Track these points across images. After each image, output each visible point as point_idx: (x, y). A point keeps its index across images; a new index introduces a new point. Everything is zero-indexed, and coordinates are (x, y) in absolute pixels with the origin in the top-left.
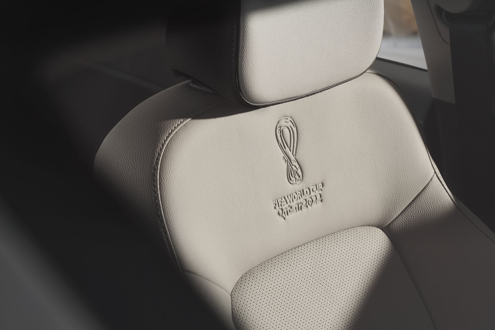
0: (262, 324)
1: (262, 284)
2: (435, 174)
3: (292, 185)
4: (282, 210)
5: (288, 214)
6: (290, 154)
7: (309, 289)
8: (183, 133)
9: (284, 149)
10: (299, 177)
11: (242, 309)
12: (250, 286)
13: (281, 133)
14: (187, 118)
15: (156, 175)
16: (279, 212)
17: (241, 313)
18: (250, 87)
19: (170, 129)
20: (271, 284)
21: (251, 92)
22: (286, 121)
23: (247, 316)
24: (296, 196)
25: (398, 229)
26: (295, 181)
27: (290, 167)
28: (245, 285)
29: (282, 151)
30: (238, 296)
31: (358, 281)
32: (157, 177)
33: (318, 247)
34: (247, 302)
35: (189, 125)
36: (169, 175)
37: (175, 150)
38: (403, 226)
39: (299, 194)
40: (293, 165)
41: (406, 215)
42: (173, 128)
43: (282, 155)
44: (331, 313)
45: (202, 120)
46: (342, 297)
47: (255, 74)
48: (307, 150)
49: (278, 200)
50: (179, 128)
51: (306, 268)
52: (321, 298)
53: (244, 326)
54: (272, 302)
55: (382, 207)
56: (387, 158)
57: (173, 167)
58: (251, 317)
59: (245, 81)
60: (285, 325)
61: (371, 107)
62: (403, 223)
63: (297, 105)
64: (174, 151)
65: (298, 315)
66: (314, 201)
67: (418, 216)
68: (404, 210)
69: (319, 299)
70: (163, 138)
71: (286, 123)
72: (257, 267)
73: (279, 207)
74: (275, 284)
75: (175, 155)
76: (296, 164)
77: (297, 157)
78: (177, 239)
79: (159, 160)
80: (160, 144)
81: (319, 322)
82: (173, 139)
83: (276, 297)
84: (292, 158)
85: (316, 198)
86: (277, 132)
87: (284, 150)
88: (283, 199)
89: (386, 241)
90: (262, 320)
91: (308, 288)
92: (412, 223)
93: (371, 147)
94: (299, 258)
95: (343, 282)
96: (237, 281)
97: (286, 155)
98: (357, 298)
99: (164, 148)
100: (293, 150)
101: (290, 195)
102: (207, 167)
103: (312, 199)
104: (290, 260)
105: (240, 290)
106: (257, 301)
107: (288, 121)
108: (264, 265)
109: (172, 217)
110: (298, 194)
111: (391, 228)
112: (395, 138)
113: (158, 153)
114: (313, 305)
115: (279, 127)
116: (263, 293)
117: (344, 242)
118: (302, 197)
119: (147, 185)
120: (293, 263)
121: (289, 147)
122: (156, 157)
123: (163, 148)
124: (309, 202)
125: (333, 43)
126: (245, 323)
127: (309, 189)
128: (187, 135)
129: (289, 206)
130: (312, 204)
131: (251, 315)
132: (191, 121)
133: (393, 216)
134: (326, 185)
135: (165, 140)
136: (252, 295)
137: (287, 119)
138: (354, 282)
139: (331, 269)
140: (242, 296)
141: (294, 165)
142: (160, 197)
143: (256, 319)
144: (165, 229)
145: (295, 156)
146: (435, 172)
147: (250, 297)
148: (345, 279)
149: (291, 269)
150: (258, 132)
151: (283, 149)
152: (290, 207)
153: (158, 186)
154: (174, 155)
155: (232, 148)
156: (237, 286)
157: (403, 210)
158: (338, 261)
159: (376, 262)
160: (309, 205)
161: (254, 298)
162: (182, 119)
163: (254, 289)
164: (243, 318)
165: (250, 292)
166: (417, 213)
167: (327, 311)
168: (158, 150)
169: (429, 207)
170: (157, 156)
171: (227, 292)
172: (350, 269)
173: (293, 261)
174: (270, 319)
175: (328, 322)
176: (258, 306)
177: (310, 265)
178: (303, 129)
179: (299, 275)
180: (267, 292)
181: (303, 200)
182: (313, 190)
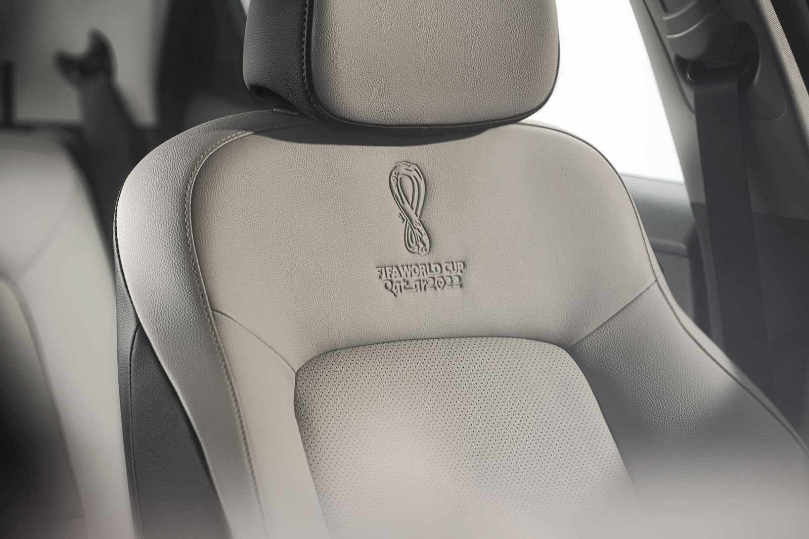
0: (340, 418)
1: (348, 370)
2: (656, 282)
3: (411, 254)
4: (392, 282)
5: (401, 291)
6: (412, 213)
7: (426, 394)
9: (401, 203)
10: (425, 245)
11: (310, 393)
12: (329, 368)
16: (386, 284)
17: (308, 397)
22: (407, 168)
23: (317, 402)
24: (417, 270)
25: (590, 351)
26: (416, 250)
27: (410, 229)
28: (320, 366)
29: (398, 204)
30: (307, 377)
33: (450, 347)
34: (321, 386)
38: (598, 347)
39: (422, 268)
40: (415, 228)
41: (603, 334)
43: (398, 210)
44: (458, 433)
46: (479, 417)
47: (336, 74)
48: (439, 213)
49: (386, 268)
51: (425, 367)
52: (443, 410)
53: (310, 414)
54: (360, 395)
55: (565, 317)
57: (214, 183)
58: (323, 406)
60: (378, 428)
62: (597, 344)
65: (401, 422)
66: (447, 283)
68: (601, 326)
69: (439, 410)
70: (206, 148)
71: (408, 171)
72: (345, 349)
73: (387, 277)
74: (369, 374)
76: (421, 228)
77: (424, 219)
79: (196, 172)
81: (436, 439)
83: (368, 391)
84: (414, 218)
85: (452, 281)
86: (392, 180)
87: (402, 205)
88: (395, 269)
90: (341, 413)
91: (424, 393)
94: (415, 353)
95: (485, 399)
96: (310, 359)
97: (405, 212)
99: (205, 159)
100: (417, 209)
101: (407, 267)
103: (444, 279)
104: (399, 352)
105: (311, 370)
106: (337, 388)
107: (410, 168)
108: (357, 348)
109: (205, 242)
110: (420, 269)
111: (579, 348)
114: (428, 415)
115: (395, 174)
116: (347, 381)
118: (427, 273)
120: (404, 356)
121: (410, 204)
124: (439, 284)
126: (312, 411)
127: (440, 265)
129: (404, 280)
130: (445, 288)
131: (323, 403)
132: (252, 136)
133: (583, 333)
134: (470, 267)
136: (330, 379)
137: (410, 166)
139: (467, 378)
140: (313, 377)
143: (331, 410)
145: (420, 217)
146: (657, 280)
147: (326, 382)
148: (488, 396)
149: (398, 362)
150: (358, 172)
152: (406, 281)
156: (308, 365)
157: (599, 325)
160: (440, 287)
161: (332, 384)
162: (240, 131)
163: (333, 373)
164: (310, 404)
165: (327, 375)
167: (452, 430)
171: (288, 364)
172: (499, 385)
173: (404, 354)
174: (353, 416)
175: (451, 442)
176: (337, 395)
177: (431, 365)
178: (435, 183)
179: (411, 373)
180: (354, 381)
181: (429, 278)
182: (446, 269)
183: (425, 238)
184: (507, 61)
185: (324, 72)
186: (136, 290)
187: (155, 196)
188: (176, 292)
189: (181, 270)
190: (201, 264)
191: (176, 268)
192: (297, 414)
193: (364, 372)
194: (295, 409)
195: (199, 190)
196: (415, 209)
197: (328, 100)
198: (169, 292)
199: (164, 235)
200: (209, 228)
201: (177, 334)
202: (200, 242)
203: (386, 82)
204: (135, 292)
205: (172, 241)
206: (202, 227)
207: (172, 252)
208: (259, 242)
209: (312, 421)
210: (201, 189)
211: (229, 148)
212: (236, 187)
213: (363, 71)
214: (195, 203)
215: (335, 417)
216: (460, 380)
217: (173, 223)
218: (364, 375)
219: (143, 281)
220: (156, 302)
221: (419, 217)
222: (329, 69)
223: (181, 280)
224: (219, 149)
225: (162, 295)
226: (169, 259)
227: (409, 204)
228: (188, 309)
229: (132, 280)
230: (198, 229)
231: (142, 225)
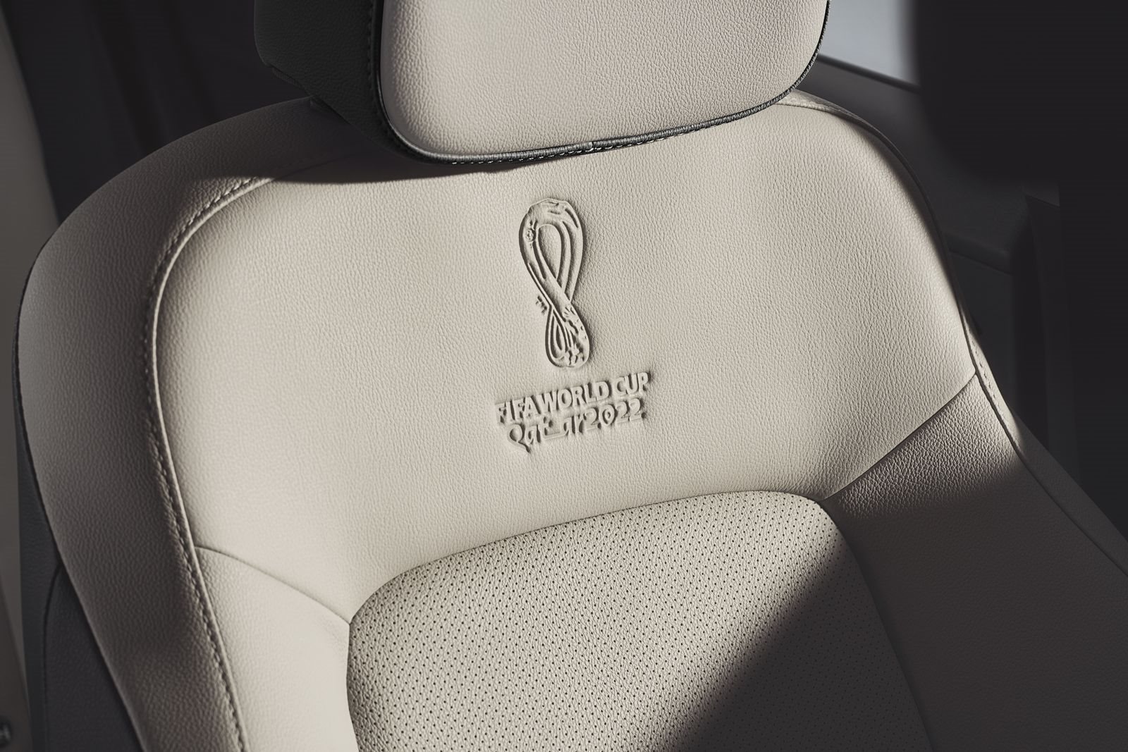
0: (429, 702)
1: (443, 605)
2: (976, 376)
3: (558, 368)
4: (523, 427)
5: (539, 440)
6: (559, 292)
7: (580, 630)
8: (242, 212)
9: (541, 276)
10: (581, 350)
11: (376, 661)
12: (410, 605)
13: (534, 238)
14: (261, 176)
15: (152, 307)
16: (512, 432)
17: (372, 669)
18: (416, 109)
19: (210, 199)
20: (469, 608)
21: (418, 123)
22: (553, 209)
23: (389, 677)
24: (568, 397)
25: (861, 505)
26: (567, 361)
27: (556, 323)
28: (394, 603)
29: (535, 281)
30: (371, 628)
31: (728, 624)
32: (153, 312)
33: (623, 530)
34: (395, 643)
35: (262, 194)
36: (186, 310)
37: (212, 250)
38: (876, 499)
39: (576, 392)
40: (564, 320)
41: (886, 474)
42: (218, 198)
43: (535, 291)
44: (637, 695)
45: (303, 185)
46: (673, 659)
47: (430, 77)
48: (608, 287)
49: (513, 402)
50: (233, 198)
51: (579, 577)
52: (611, 656)
53: (375, 703)
54: (465, 650)
55: (822, 448)
56: (842, 326)
57: (198, 292)
58: (399, 683)
59: (400, 93)
60: (496, 711)
61: (808, 195)
62: (875, 493)
63: (591, 173)
64: (206, 254)
65: (538, 692)
66: (619, 413)
67: (918, 478)
68: (882, 461)
69: (604, 658)
70: (184, 220)
71: (553, 214)
72: (438, 562)
73: (514, 418)
74: (482, 608)
75: (208, 262)
76: (575, 319)
77: (580, 302)
78: (191, 468)
79: (165, 272)
80: (175, 234)
81: (597, 713)
82: (211, 225)
83: (478, 641)
84: (565, 302)
85: (628, 409)
86: (524, 236)
87: (542, 279)
88: (529, 401)
89: (826, 533)
90: (431, 691)
91: (577, 628)
92: (900, 494)
93: (798, 295)
94: (562, 553)
95: (683, 623)
96: (375, 589)
97: (547, 293)
98: (718, 667)
99: (183, 245)
100: (568, 284)
101: (551, 393)
102: (302, 300)
103: (614, 408)
104: (534, 554)
105: (378, 613)
106: (424, 644)
107: (558, 209)
108: (459, 559)
109: (183, 411)
110: (573, 392)
111: (843, 501)
112: (869, 279)
113: (164, 254)
114: (584, 670)
115: (531, 223)
116: (441, 627)
117: (703, 524)
118: (585, 400)
119: (126, 330)
120: (542, 562)
121: (557, 276)
122: (158, 263)
123: (179, 243)
124: (606, 416)
125: (674, 21)
126: (380, 695)
127: (608, 383)
128: (252, 217)
129: (545, 419)
130: (616, 422)
131: (399, 677)
132: (270, 185)
133: (852, 474)
134: (659, 379)
135: (190, 223)
136: (411, 628)
137: (558, 204)
138: (714, 625)
139: (653, 587)
140: (381, 627)
141: (567, 319)
142: (155, 360)
143: (413, 688)
144: (161, 441)
145: (573, 297)
146: (977, 373)
147: (405, 634)
148: (688, 616)
149: (532, 576)
150: (464, 230)
151: (538, 278)
152: (548, 421)
153: (155, 333)
154: (206, 262)
155: (385, 262)
156: (372, 604)
157: (878, 459)
158: (675, 568)
159: (789, 582)
160: (606, 422)
161: (416, 637)
162: (247, 179)
163: (418, 615)
164: (376, 682)
165: (406, 621)
166: (916, 469)
167: (625, 691)
168: (166, 248)
169: (949, 457)
170: (162, 262)
171: (336, 614)
172: (707, 592)
173: (543, 558)
174: (452, 693)
175: (623, 716)
176: (425, 657)
177: (590, 571)
178: (601, 232)
179: (554, 593)
180: (455, 626)
181: (588, 408)
182: (619, 388)
183: (582, 336)
184: (737, 15)
185: (407, 75)
186: (54, 495)
187: (88, 317)
188: (128, 510)
189: (139, 469)
190: (175, 457)
191: (128, 463)
192: (352, 703)
193: (471, 606)
194: (348, 693)
195: (172, 308)
196: (564, 284)
197: (415, 124)
198: (115, 509)
199: (105, 397)
200: (191, 384)
201: (131, 593)
202: (173, 412)
203: (521, 76)
204: (52, 500)
205: (121, 411)
206: (176, 382)
207: (120, 432)
208: (283, 393)
209: (380, 716)
210: (175, 308)
211: (227, 217)
212: (241, 294)
213: (480, 63)
214: (163, 337)
215: (421, 701)
216: (641, 592)
217: (122, 375)
218: (473, 611)
219: (67, 481)
220: (92, 525)
221: (571, 298)
222: (417, 69)
223: (137, 487)
224: (208, 220)
225: (101, 512)
226: (115, 444)
227: (555, 277)
228: (151, 544)
229: (48, 475)
230: (170, 386)
231: (65, 371)
